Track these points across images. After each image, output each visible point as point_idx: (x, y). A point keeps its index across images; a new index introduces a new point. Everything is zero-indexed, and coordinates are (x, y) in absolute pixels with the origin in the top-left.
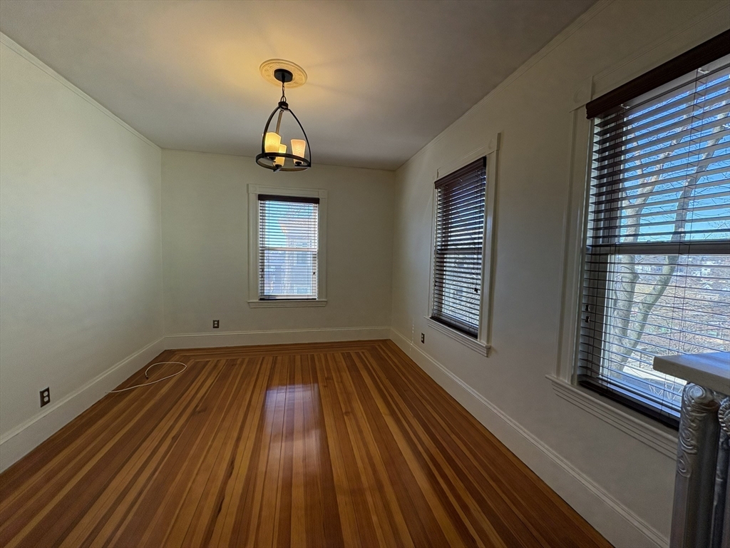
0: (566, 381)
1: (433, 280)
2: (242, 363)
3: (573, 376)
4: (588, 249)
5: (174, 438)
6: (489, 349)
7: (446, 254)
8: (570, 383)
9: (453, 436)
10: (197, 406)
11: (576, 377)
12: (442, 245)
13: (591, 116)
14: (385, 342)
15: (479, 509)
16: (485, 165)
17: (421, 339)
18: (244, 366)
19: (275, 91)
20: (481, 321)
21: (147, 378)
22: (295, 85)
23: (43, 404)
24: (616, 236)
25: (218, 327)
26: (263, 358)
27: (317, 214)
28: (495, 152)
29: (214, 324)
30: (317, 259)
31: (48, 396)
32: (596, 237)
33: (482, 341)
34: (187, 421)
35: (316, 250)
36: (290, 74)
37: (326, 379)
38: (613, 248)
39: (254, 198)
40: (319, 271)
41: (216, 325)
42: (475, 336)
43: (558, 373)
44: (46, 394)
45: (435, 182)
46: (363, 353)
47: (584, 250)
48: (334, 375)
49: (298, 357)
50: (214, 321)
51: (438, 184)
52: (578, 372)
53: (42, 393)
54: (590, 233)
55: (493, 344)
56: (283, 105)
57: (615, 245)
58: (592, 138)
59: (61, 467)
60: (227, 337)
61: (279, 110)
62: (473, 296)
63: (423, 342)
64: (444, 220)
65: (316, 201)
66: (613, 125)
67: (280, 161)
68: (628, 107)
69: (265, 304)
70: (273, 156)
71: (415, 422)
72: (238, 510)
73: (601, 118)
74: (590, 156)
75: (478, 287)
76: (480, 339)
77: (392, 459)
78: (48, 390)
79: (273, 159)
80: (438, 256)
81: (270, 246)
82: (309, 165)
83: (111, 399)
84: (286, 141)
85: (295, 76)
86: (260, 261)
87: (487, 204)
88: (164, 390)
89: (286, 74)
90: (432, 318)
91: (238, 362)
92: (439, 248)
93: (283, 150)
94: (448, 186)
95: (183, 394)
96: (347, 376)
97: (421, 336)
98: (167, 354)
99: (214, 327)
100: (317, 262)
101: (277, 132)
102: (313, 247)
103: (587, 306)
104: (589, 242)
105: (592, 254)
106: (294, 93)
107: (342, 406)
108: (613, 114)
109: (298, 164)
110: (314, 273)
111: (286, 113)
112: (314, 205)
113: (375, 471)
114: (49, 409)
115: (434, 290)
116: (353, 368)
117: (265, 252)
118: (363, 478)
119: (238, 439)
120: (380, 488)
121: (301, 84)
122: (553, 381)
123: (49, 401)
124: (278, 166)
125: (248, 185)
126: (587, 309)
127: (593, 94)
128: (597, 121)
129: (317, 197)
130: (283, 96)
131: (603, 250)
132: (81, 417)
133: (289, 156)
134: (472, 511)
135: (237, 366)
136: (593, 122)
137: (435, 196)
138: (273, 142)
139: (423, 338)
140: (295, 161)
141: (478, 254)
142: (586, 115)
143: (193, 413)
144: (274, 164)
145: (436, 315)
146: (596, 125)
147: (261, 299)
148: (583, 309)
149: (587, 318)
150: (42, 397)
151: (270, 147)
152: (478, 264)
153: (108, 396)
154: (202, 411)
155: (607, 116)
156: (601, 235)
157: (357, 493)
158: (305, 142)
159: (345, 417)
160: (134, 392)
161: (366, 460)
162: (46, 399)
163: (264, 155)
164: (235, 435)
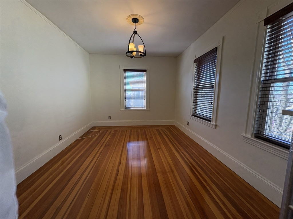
0: (249, 136)
1: (192, 100)
2: (119, 131)
3: (252, 134)
4: (262, 82)
5: (101, 153)
6: (216, 126)
7: (198, 89)
8: (251, 137)
9: (201, 158)
10: (106, 144)
11: (254, 134)
12: (197, 86)
13: (266, 24)
14: (172, 126)
15: (211, 181)
16: (216, 51)
17: (187, 124)
18: (120, 132)
19: (132, 27)
20: (213, 115)
21: (89, 135)
22: (139, 24)
23: (60, 140)
24: (275, 75)
25: (110, 119)
26: (127, 130)
27: (146, 76)
28: (221, 45)
29: (109, 118)
30: (146, 94)
31: (61, 137)
32: (266, 77)
33: (213, 123)
34: (104, 148)
35: (145, 90)
36: (138, 19)
37: (150, 137)
38: (273, 81)
39: (122, 71)
40: (146, 98)
41: (110, 118)
42: (210, 121)
43: (246, 133)
44: (60, 137)
45: (194, 60)
46: (164, 129)
47: (260, 82)
48: (153, 136)
49: (139, 130)
50: (109, 117)
51: (195, 61)
52: (255, 132)
53: (60, 136)
54: (263, 75)
55: (218, 124)
56: (135, 32)
57: (274, 79)
58: (266, 34)
59: (67, 159)
60: (114, 123)
61: (134, 34)
62: (210, 105)
63: (188, 125)
64: (198, 76)
65: (145, 71)
66: (277, 27)
67: (134, 54)
68: (284, 19)
69: (127, 110)
70: (132, 52)
71: (185, 153)
72: (124, 174)
73: (271, 25)
74: (265, 42)
75: (212, 101)
76: (212, 122)
77: (177, 164)
78: (61, 135)
79: (132, 53)
80: (195, 90)
81: (128, 89)
82: (145, 55)
83: (78, 141)
84: (136, 46)
85: (140, 20)
86: (125, 95)
87: (217, 67)
88: (94, 139)
89: (136, 20)
90: (192, 115)
91: (118, 131)
92: (195, 87)
93: (135, 50)
94: (200, 62)
95: (101, 140)
96: (158, 137)
97: (187, 123)
98: (94, 128)
99: (109, 119)
100: (146, 95)
101: (133, 43)
102: (144, 89)
103: (260, 105)
104: (262, 79)
105: (263, 84)
106: (139, 27)
107: (157, 146)
108: (277, 22)
109: (141, 55)
110: (145, 99)
111: (136, 35)
112: (144, 72)
113: (170, 167)
114: (62, 141)
115: (193, 104)
116: (160, 134)
117: (127, 91)
118: (166, 169)
119: (121, 155)
120: (172, 171)
121: (142, 23)
122: (243, 136)
123: (61, 139)
124: (133, 56)
125: (120, 66)
126: (260, 107)
127: (267, 14)
128: (269, 26)
129: (146, 69)
130: (135, 29)
131: (269, 82)
132: (70, 146)
133: (137, 51)
134: (208, 182)
135: (118, 132)
136: (267, 27)
137: (194, 66)
138: (132, 47)
139: (188, 123)
140: (140, 53)
141: (213, 88)
142: (264, 24)
143: (105, 146)
144: (132, 55)
145: (194, 114)
146: (268, 28)
147: (125, 109)
148: (258, 107)
149: (260, 110)
150: (60, 138)
151: (131, 49)
152: (212, 96)
153: (77, 140)
154: (108, 146)
155: (274, 24)
156: (268, 75)
157: (164, 173)
158: (143, 46)
159: (158, 150)
160: (85, 139)
161: (167, 164)
162: (61, 138)
163: (129, 52)
164: (120, 153)
